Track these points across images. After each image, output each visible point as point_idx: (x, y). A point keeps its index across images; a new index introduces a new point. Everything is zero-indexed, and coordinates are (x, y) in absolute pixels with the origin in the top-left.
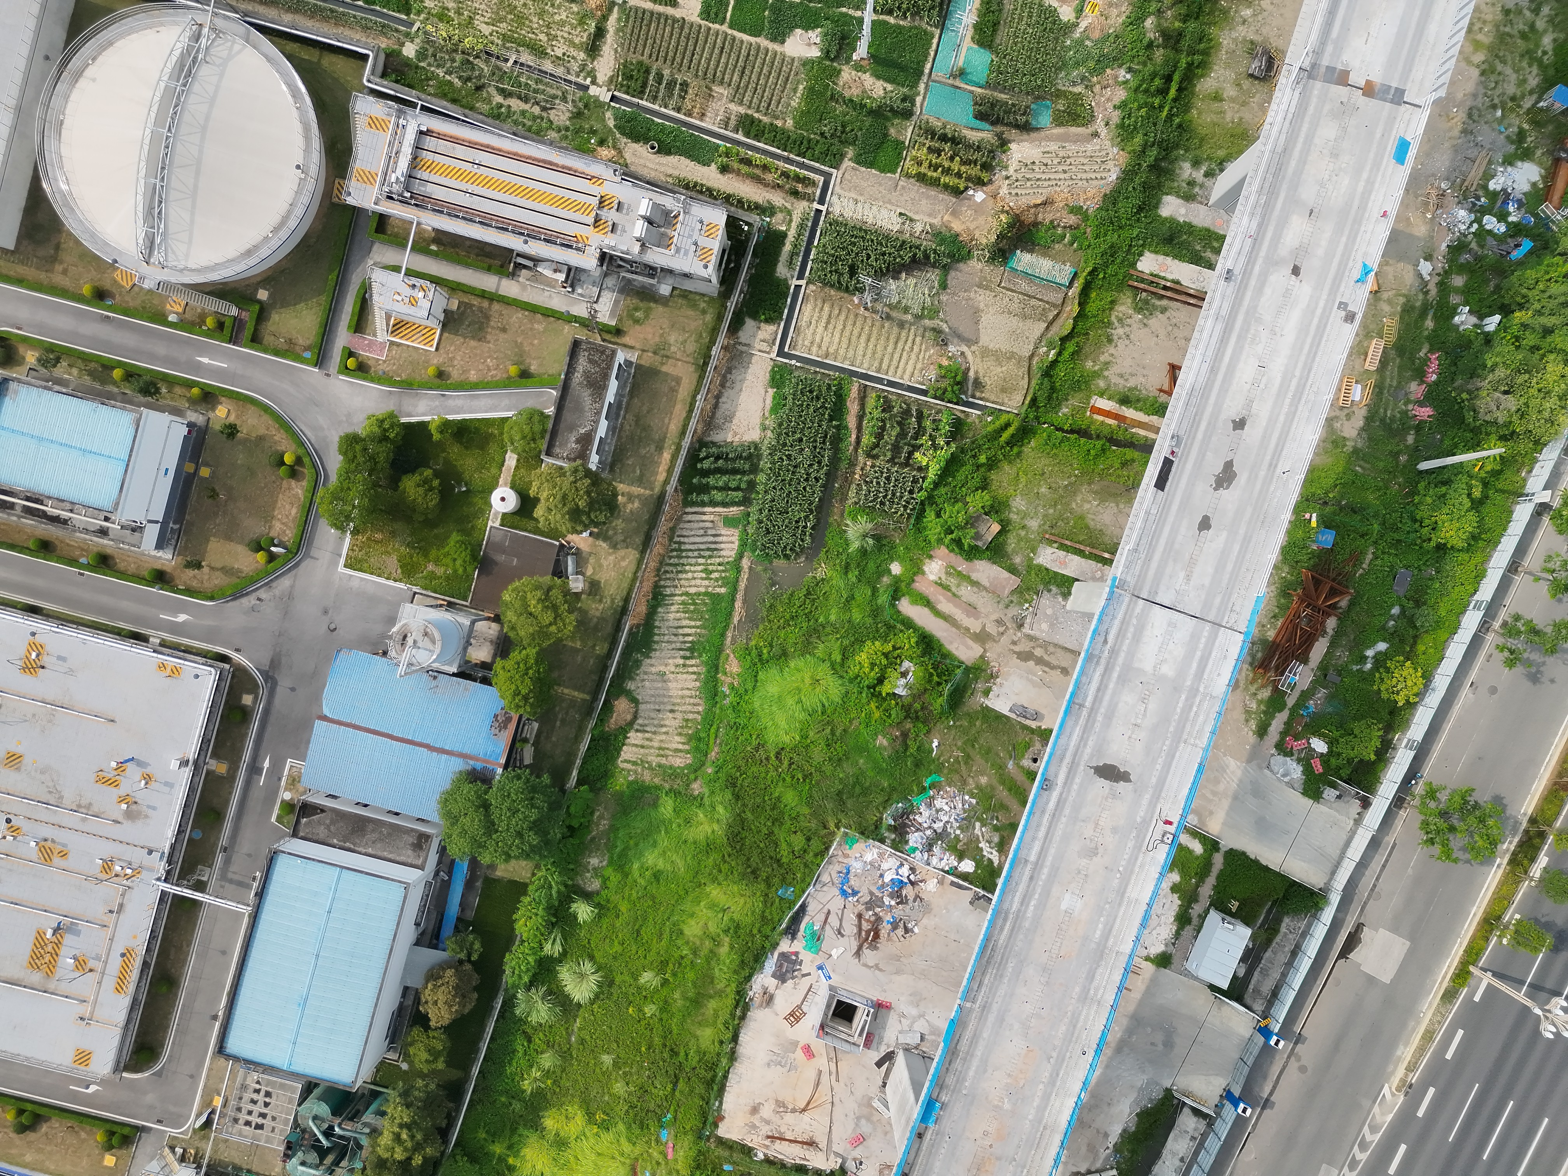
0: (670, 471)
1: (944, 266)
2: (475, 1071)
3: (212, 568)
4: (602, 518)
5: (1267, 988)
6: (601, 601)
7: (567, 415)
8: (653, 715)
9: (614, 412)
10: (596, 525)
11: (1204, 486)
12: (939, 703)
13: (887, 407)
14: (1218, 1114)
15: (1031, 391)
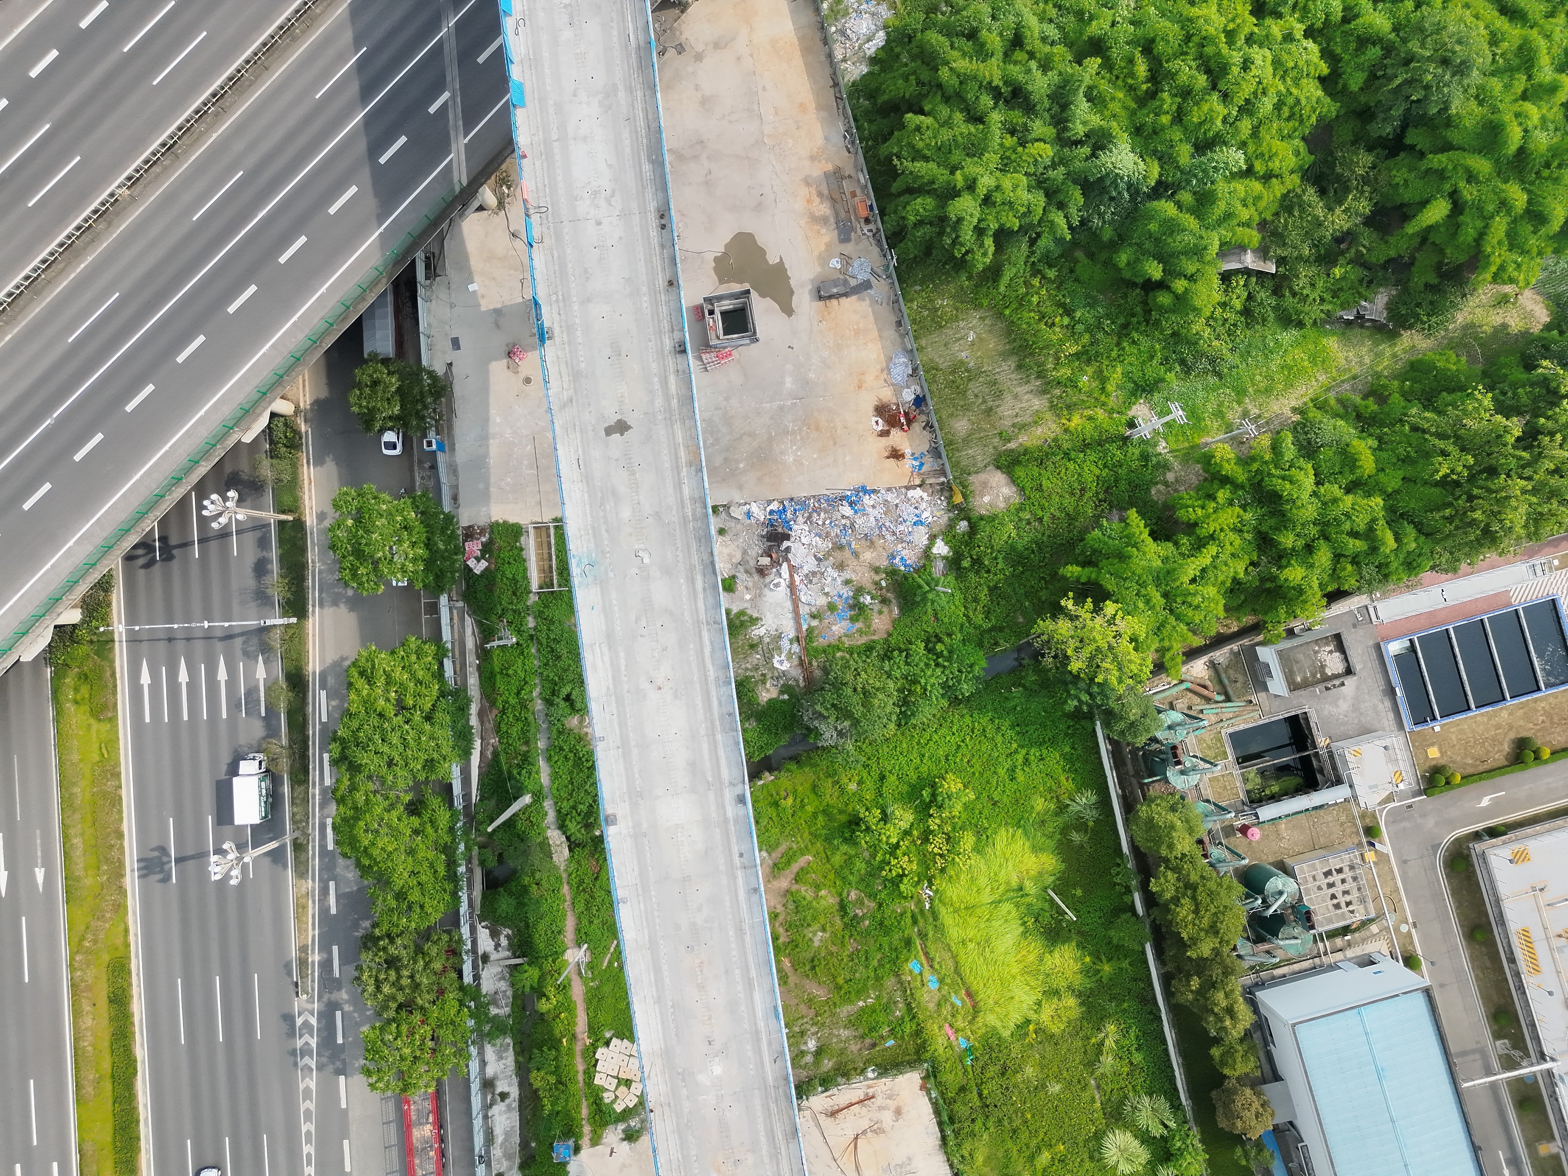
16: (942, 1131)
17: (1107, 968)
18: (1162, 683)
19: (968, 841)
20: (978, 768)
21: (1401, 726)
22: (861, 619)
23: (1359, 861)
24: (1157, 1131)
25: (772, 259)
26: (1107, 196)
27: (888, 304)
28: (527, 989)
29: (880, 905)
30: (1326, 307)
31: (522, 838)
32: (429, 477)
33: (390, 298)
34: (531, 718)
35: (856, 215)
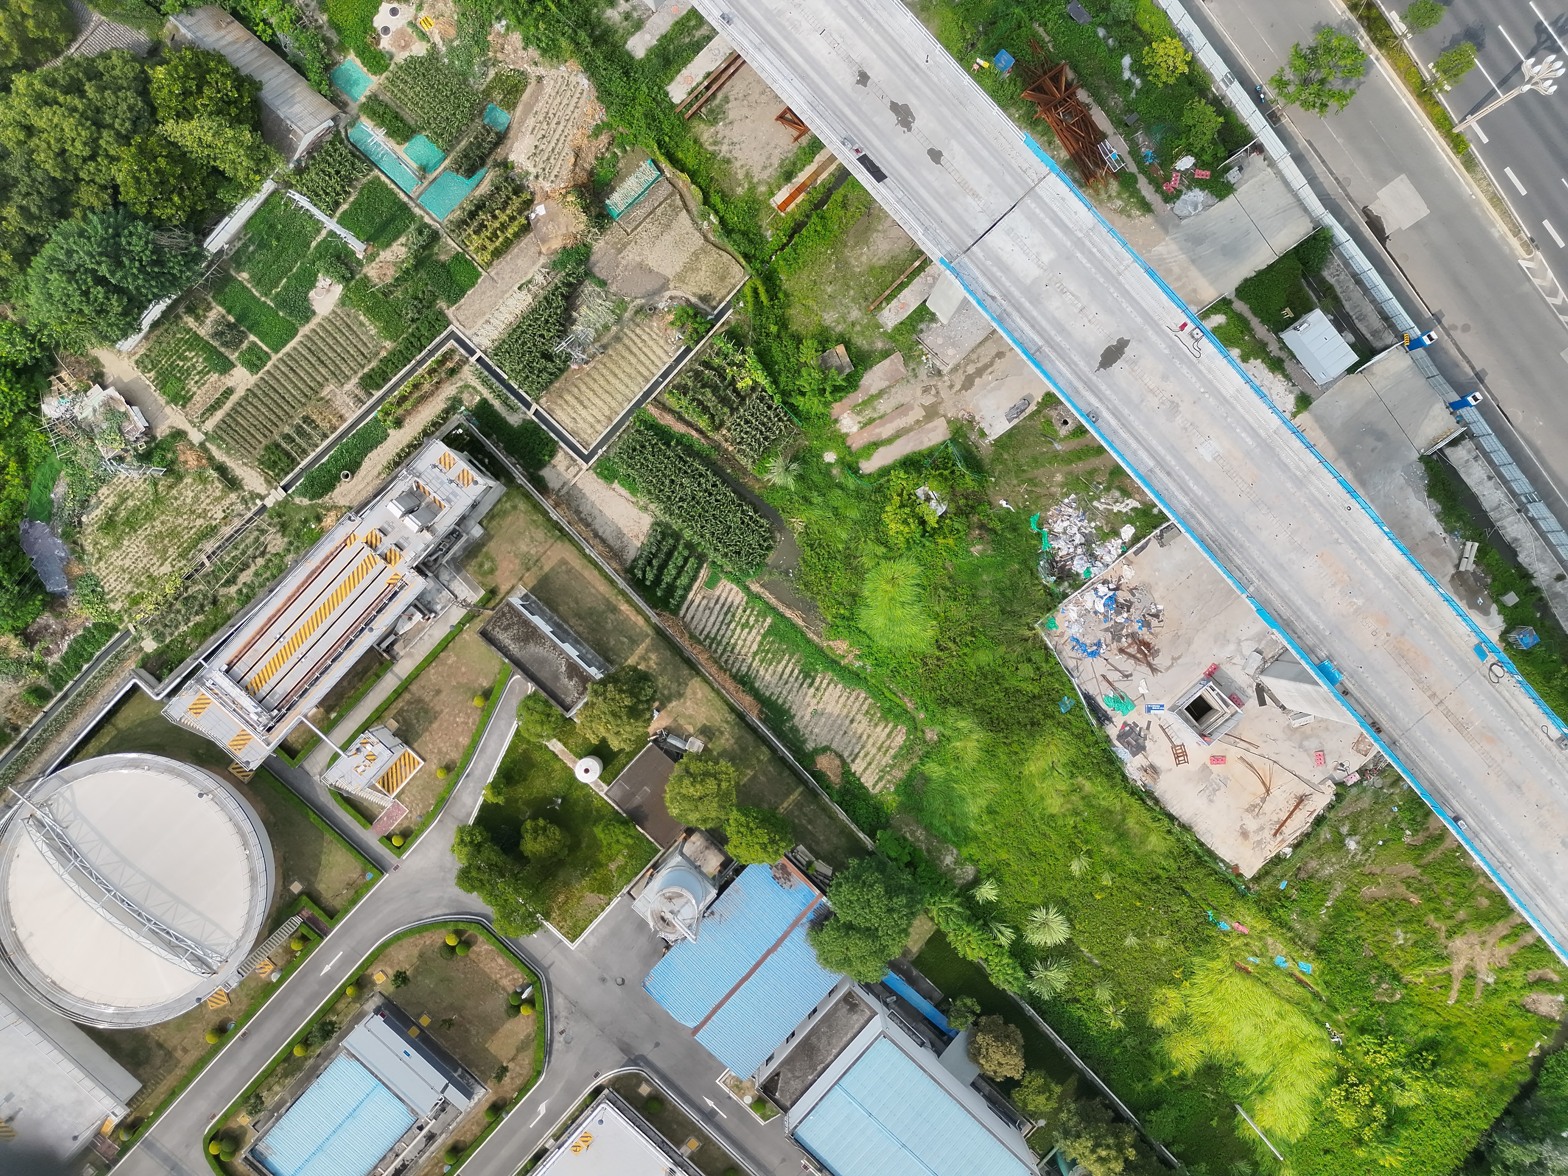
0: (639, 611)
1: (586, 274)
2: (1078, 1062)
3: (513, 1059)
4: (650, 691)
5: (1376, 322)
6: (722, 733)
7: (543, 675)
8: (846, 740)
9: (561, 632)
10: (652, 699)
11: (903, 140)
12: (969, 481)
13: (684, 390)
14: (1466, 424)
15: (737, 254)
17: (1159, 1079)
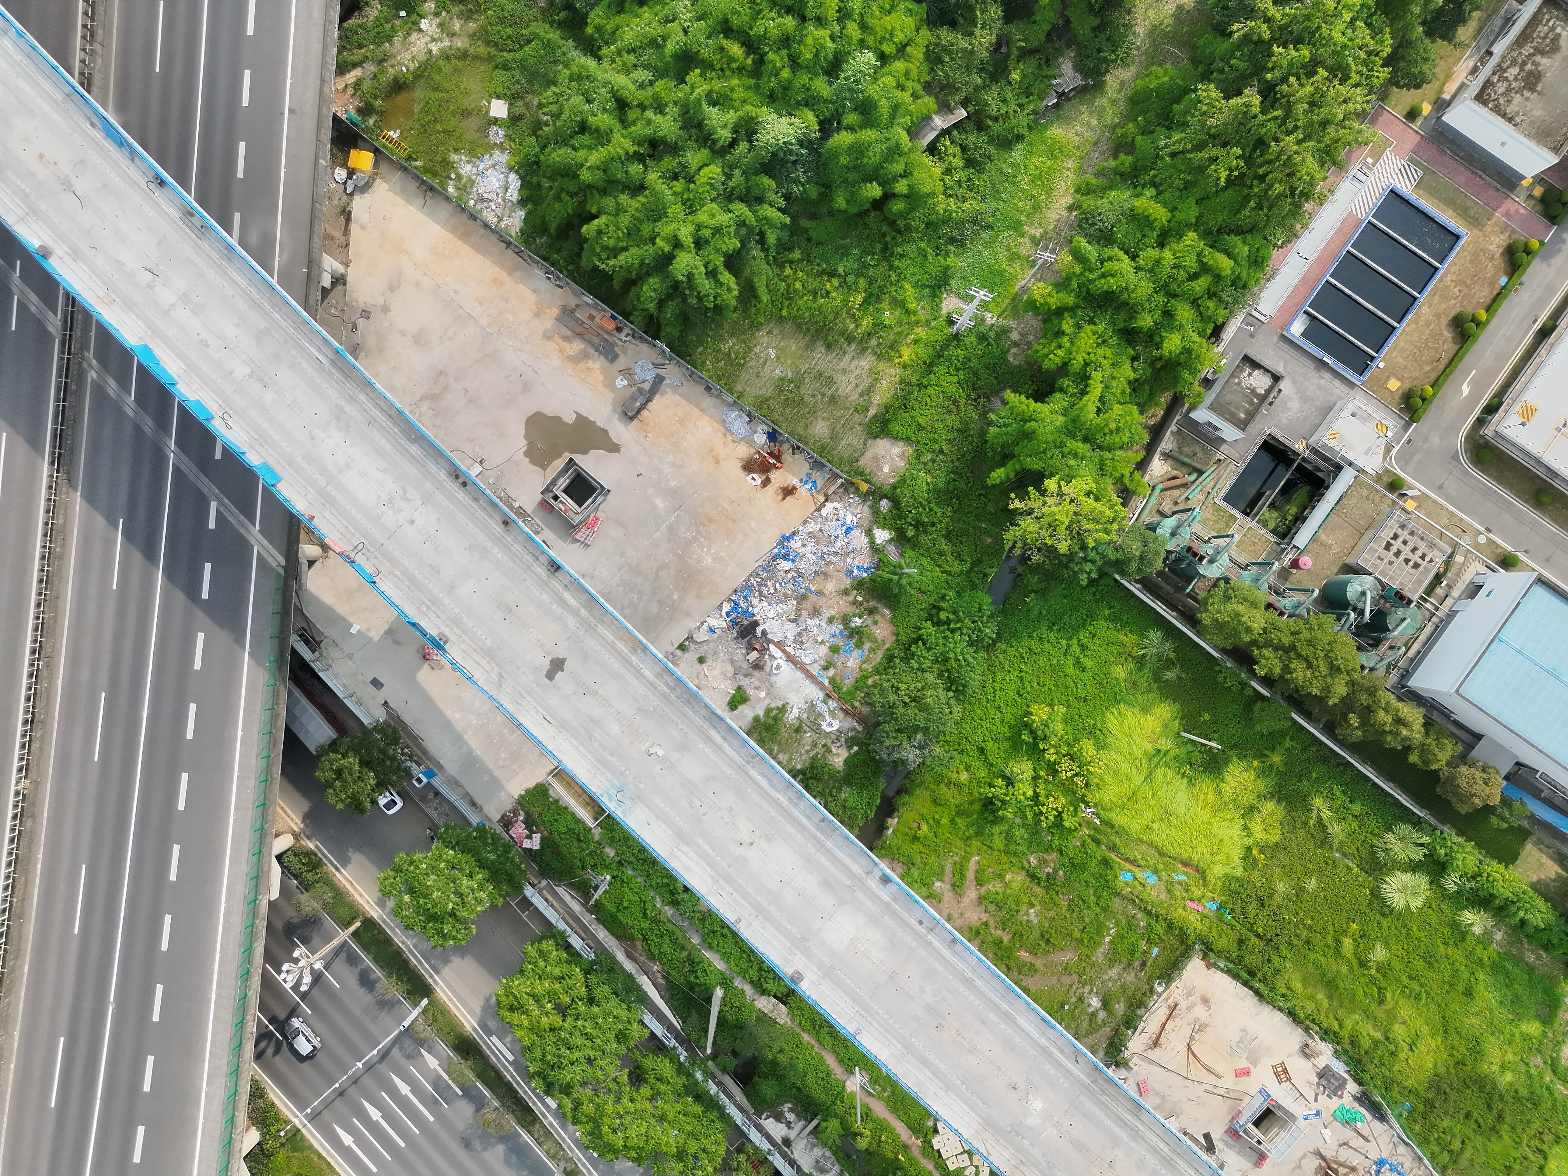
16: (1251, 988)
17: (1276, 759)
18: (1138, 504)
19: (1088, 748)
20: (1050, 683)
21: (1351, 385)
22: (865, 640)
23: (1404, 517)
24: (1418, 855)
25: (569, 418)
26: (789, 165)
27: (688, 381)
28: (839, 1142)
29: (1061, 851)
30: (1029, 108)
31: (739, 1026)
32: (440, 803)
33: (298, 693)
34: (671, 927)
35: (607, 332)
